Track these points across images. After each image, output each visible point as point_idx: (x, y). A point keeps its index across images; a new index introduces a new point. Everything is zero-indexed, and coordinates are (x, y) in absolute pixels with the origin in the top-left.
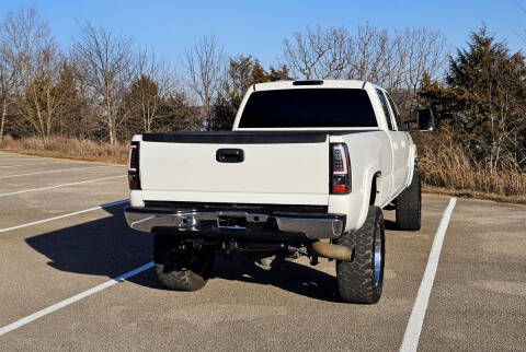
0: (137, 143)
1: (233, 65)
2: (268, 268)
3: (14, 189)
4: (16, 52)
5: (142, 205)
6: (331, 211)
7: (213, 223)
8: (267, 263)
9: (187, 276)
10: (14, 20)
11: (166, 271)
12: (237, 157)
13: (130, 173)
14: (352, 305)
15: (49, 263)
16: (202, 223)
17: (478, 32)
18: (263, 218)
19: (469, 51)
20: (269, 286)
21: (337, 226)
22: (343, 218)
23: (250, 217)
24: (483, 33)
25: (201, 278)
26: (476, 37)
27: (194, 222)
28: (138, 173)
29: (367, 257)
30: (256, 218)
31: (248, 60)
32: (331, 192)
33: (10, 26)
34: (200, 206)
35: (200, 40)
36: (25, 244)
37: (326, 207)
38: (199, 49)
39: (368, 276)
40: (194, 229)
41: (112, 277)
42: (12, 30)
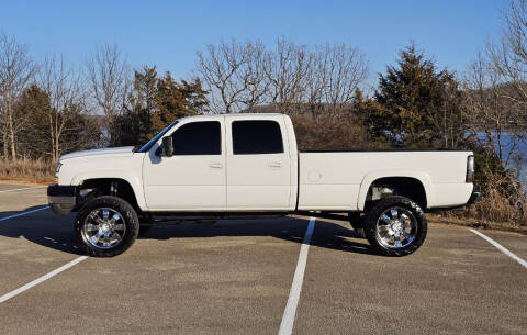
1: (138, 76)
17: (406, 50)
19: (399, 69)
24: (412, 51)
26: (405, 55)
31: (152, 70)
35: (102, 49)
38: (101, 58)
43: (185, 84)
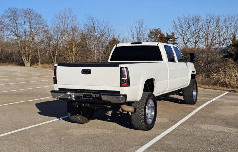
0: (56, 67)
1: (151, 32)
2: (110, 115)
3: (46, 85)
4: (62, 28)
5: (57, 90)
6: (121, 93)
7: (81, 97)
8: (109, 113)
9: (79, 118)
10: (62, 14)
11: (72, 115)
12: (88, 72)
13: (54, 78)
14: (137, 131)
15: (39, 113)
16: (77, 97)
18: (98, 95)
20: (114, 123)
21: (122, 98)
22: (126, 96)
23: (93, 95)
25: (87, 119)
27: (74, 96)
28: (56, 78)
29: (142, 111)
30: (95, 95)
32: (121, 86)
33: (61, 17)
34: (76, 90)
35: (137, 22)
36: (35, 105)
37: (120, 91)
38: (136, 26)
39: (142, 119)
40: (74, 99)
41: (58, 118)
42: (61, 19)
43: (167, 35)
